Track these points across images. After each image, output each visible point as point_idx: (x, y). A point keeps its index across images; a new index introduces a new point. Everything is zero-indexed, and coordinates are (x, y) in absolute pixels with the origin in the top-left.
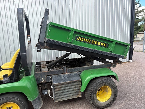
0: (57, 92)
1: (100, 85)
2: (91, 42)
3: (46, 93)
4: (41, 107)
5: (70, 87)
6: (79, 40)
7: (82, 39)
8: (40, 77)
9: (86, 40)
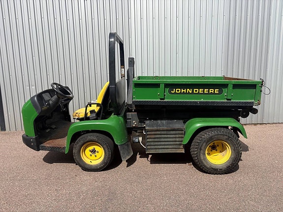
0: (151, 140)
1: (219, 135)
2: (193, 91)
3: (137, 140)
4: (129, 157)
5: (168, 136)
6: (175, 93)
7: (178, 91)
8: (130, 119)
9: (185, 91)
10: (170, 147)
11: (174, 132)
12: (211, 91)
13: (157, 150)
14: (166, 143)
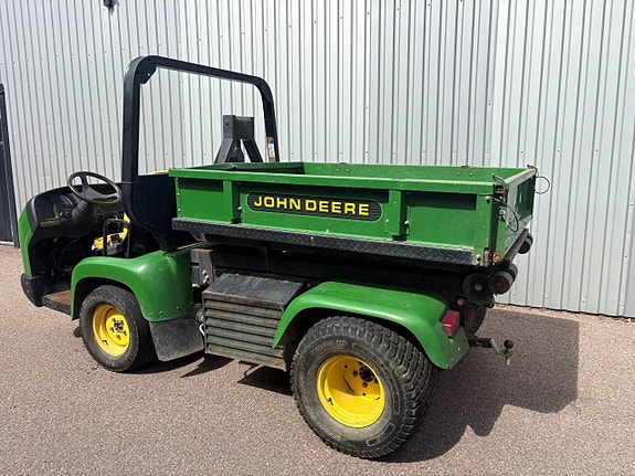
0: (213, 323)
2: (303, 205)
6: (263, 208)
8: (197, 264)
9: (285, 203)
10: (256, 348)
11: (263, 312)
12: (350, 207)
13: (228, 350)
14: (246, 337)
